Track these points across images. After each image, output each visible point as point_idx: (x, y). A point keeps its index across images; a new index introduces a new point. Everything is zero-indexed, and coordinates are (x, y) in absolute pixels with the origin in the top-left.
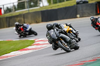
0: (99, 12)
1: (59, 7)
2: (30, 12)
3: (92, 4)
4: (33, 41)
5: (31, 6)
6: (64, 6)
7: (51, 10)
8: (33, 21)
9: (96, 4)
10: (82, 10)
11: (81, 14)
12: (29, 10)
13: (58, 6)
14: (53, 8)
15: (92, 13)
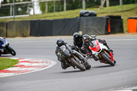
0: (109, 31)
1: (56, 18)
2: (16, 20)
3: (101, 18)
4: (16, 62)
5: (18, 13)
6: (62, 17)
7: (44, 21)
8: (18, 34)
9: (108, 19)
10: (87, 25)
11: (84, 30)
12: (14, 18)
13: (54, 16)
14: (47, 19)
15: (100, 30)
